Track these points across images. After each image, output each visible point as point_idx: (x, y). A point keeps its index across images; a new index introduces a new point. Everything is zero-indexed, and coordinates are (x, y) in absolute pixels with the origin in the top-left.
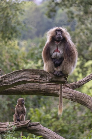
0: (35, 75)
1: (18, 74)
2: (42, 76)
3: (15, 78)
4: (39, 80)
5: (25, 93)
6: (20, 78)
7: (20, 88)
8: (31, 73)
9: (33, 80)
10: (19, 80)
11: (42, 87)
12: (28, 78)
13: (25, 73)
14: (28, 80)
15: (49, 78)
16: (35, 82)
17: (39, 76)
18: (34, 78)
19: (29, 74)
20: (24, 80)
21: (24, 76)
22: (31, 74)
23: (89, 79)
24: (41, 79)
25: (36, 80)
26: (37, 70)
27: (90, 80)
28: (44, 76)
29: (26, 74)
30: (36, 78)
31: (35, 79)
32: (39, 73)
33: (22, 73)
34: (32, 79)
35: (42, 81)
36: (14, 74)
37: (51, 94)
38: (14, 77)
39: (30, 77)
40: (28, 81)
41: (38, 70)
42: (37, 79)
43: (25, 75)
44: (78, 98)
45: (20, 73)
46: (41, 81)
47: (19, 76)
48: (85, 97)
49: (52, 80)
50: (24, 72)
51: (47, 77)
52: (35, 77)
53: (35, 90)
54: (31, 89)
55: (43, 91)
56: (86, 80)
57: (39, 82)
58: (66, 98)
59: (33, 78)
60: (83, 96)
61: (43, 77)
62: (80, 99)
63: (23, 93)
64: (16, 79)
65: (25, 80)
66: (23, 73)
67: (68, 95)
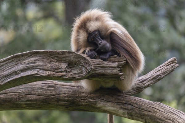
0: (57, 64)
1: (19, 62)
2: (71, 65)
3: (13, 69)
4: (65, 74)
5: (25, 106)
6: (23, 70)
8: (47, 58)
9: (52, 73)
10: (23, 74)
12: (41, 69)
13: (34, 59)
14: (42, 74)
15: (86, 68)
16: (58, 77)
17: (64, 65)
18: (55, 70)
19: (43, 61)
20: (33, 75)
21: (33, 65)
22: (48, 60)
23: (160, 76)
24: (69, 72)
25: (59, 74)
26: (61, 53)
27: (163, 76)
28: (75, 64)
29: (37, 62)
30: (59, 68)
31: (56, 71)
32: (64, 59)
33: (28, 60)
34: (50, 72)
35: (71, 75)
36: (9, 61)
38: (10, 69)
39: (46, 68)
40: (43, 76)
41: (63, 52)
42: (62, 72)
43: (34, 63)
45: (23, 60)
46: (69, 76)
47: (23, 66)
48: (162, 108)
49: (93, 72)
50: (33, 57)
51: (82, 66)
52: (57, 67)
53: (48, 98)
55: (64, 101)
56: (154, 76)
57: (66, 77)
59: (52, 70)
60: (158, 108)
61: (74, 67)
63: (21, 105)
64: (16, 73)
65: (36, 74)
66: (31, 59)
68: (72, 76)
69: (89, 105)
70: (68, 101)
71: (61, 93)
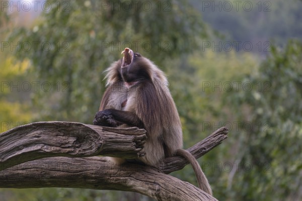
0: (64, 138)
1: (23, 135)
2: (80, 139)
3: (16, 144)
4: (73, 150)
5: (49, 183)
6: (26, 145)
7: (37, 170)
8: (53, 131)
9: (58, 148)
10: (24, 150)
11: (89, 167)
12: (45, 144)
13: (39, 132)
14: (46, 150)
15: (96, 143)
16: (64, 153)
17: (72, 140)
18: (61, 145)
19: (48, 134)
20: (36, 151)
21: (36, 139)
22: (54, 134)
23: (205, 149)
24: (78, 147)
25: (65, 149)
26: (68, 125)
27: (207, 150)
28: (84, 138)
29: (42, 135)
30: (66, 143)
31: (63, 146)
32: (72, 132)
33: (32, 133)
34: (55, 147)
35: (80, 151)
36: (12, 134)
37: (112, 183)
38: (12, 143)
39: (52, 142)
40: (48, 152)
41: (70, 123)
42: (69, 147)
43: (38, 137)
44: (171, 195)
45: (27, 133)
46: (77, 152)
47: (25, 140)
48: (187, 190)
49: (104, 148)
50: (37, 130)
51: (92, 140)
52: (63, 142)
53: (74, 175)
54: (62, 173)
55: (92, 178)
56: (198, 150)
57: (74, 154)
58: (146, 193)
59: (58, 145)
60: (183, 190)
61: (83, 141)
62: (175, 196)
63: (44, 182)
64: (18, 148)
65: (40, 150)
66: (35, 132)
67: (151, 186)
68: (80, 153)
69: (119, 184)
70: (95, 178)
71: (88, 169)
